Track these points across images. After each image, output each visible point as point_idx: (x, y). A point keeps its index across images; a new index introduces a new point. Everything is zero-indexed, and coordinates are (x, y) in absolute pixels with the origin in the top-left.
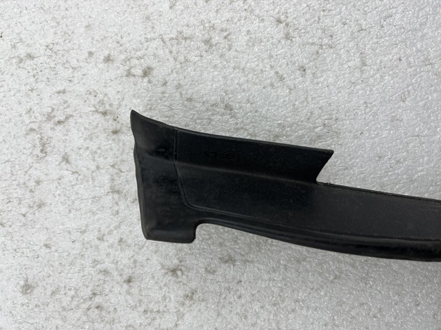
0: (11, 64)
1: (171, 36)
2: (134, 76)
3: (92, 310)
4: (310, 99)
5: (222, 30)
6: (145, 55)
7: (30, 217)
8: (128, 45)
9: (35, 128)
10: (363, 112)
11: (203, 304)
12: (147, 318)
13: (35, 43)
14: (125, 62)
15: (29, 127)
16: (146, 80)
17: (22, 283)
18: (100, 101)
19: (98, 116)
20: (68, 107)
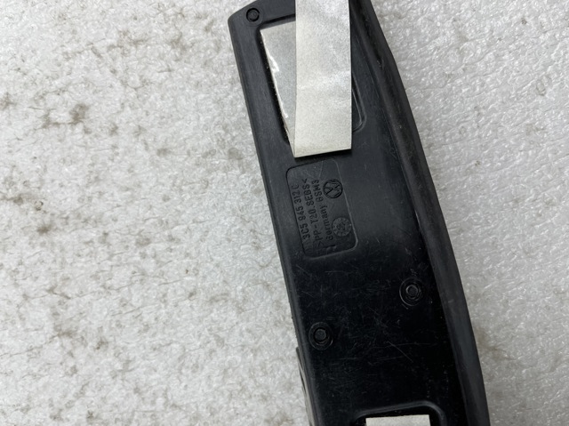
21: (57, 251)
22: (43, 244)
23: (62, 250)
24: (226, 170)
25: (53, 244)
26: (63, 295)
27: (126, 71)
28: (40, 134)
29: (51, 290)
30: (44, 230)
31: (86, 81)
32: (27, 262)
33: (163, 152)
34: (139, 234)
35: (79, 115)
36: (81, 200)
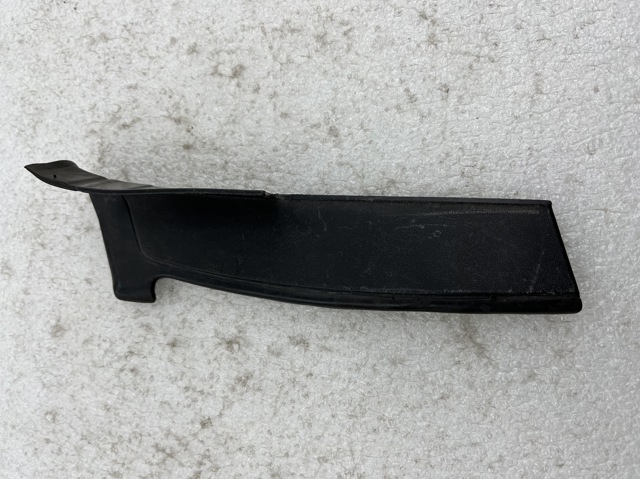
0: (81, 45)
1: (275, 25)
2: (221, 75)
3: (125, 372)
4: (448, 133)
5: (343, 23)
6: (238, 48)
7: (75, 241)
8: (219, 33)
9: (97, 129)
10: (524, 163)
11: (259, 394)
12: (187, 397)
13: (111, 21)
14: (213, 55)
15: (90, 127)
16: (234, 82)
17: (53, 322)
18: (175, 104)
19: (169, 124)
20: (137, 107)
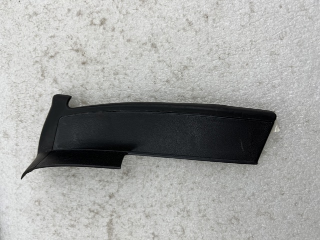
21: (86, 71)
22: (82, 68)
23: (88, 71)
24: (150, 51)
25: (85, 69)
26: (86, 88)
27: (121, 8)
28: (89, 27)
29: (82, 86)
30: (84, 63)
31: (108, 10)
32: (76, 74)
33: (129, 41)
34: (115, 70)
35: (103, 22)
36: (97, 54)
